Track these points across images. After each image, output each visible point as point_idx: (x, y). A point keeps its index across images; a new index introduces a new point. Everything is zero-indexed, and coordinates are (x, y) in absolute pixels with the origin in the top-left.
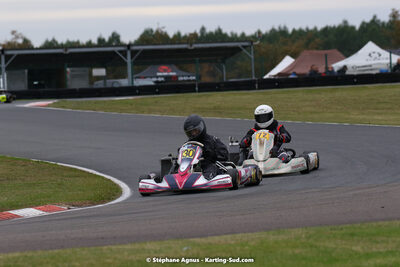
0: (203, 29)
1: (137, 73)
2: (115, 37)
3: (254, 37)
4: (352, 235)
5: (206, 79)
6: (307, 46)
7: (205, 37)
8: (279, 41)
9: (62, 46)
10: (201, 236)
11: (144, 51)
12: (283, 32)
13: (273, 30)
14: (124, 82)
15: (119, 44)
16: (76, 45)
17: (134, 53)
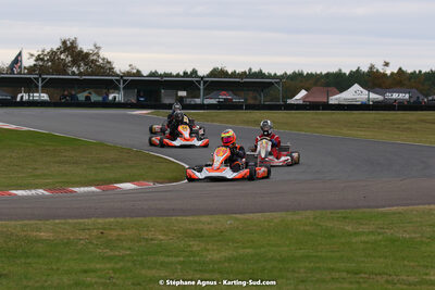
0: (250, 69)
1: (206, 95)
2: (194, 72)
3: (282, 76)
4: (345, 218)
5: (251, 102)
6: (316, 84)
7: (251, 75)
8: (297, 80)
9: (161, 76)
10: (241, 213)
11: (212, 82)
12: (301, 74)
13: (294, 73)
14: (198, 101)
15: (197, 76)
16: (170, 75)
17: (205, 82)
